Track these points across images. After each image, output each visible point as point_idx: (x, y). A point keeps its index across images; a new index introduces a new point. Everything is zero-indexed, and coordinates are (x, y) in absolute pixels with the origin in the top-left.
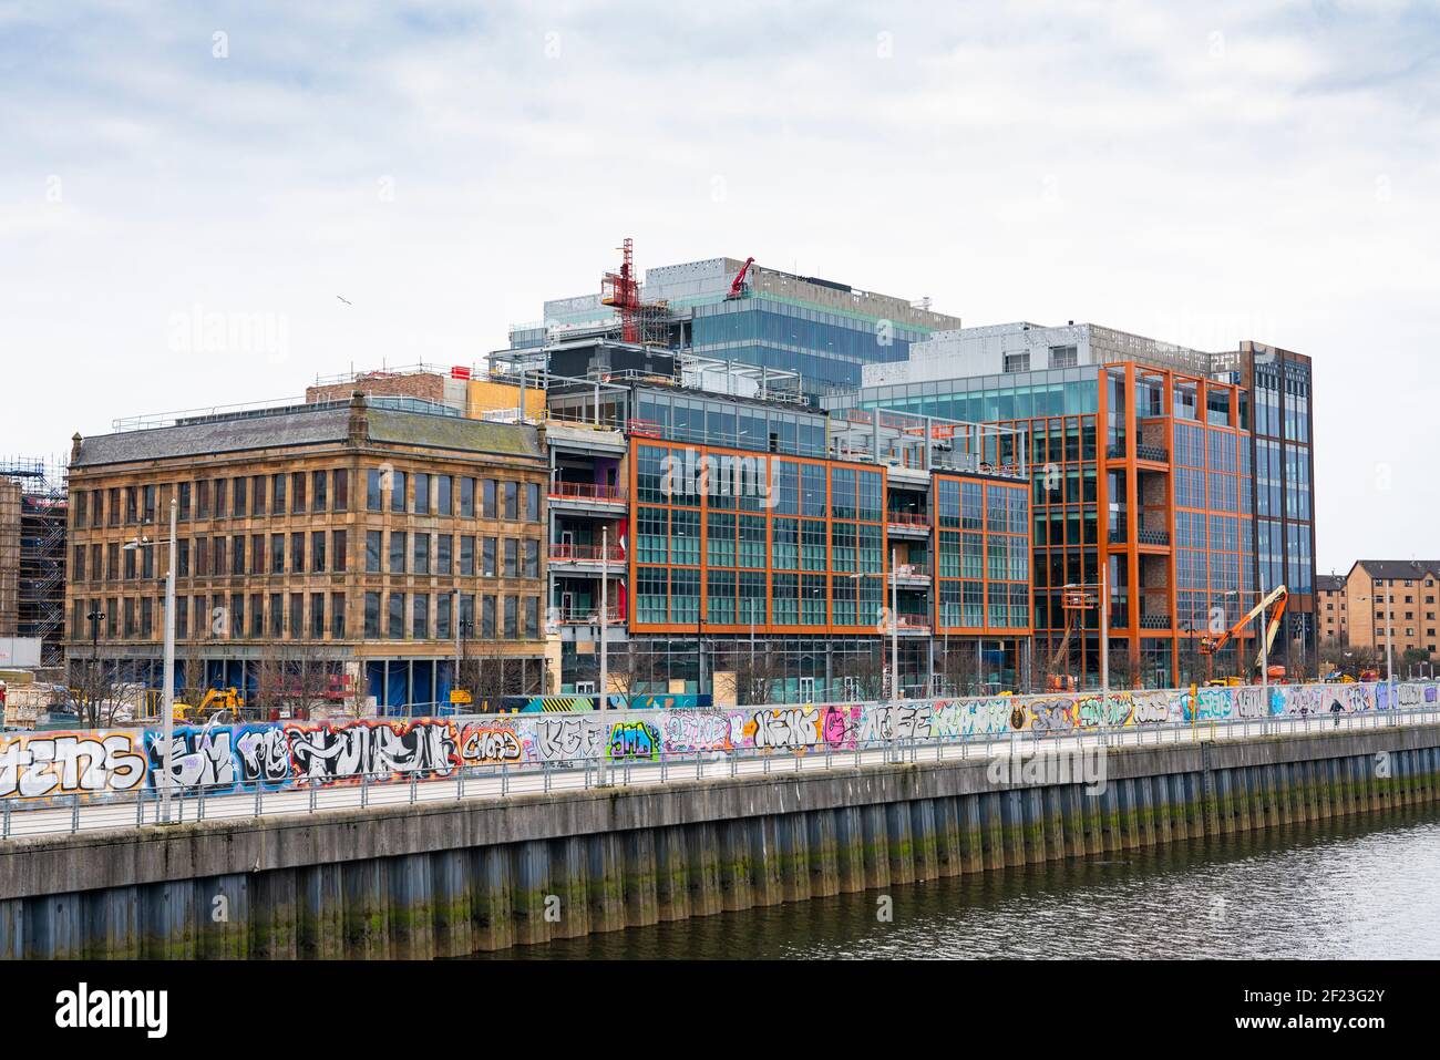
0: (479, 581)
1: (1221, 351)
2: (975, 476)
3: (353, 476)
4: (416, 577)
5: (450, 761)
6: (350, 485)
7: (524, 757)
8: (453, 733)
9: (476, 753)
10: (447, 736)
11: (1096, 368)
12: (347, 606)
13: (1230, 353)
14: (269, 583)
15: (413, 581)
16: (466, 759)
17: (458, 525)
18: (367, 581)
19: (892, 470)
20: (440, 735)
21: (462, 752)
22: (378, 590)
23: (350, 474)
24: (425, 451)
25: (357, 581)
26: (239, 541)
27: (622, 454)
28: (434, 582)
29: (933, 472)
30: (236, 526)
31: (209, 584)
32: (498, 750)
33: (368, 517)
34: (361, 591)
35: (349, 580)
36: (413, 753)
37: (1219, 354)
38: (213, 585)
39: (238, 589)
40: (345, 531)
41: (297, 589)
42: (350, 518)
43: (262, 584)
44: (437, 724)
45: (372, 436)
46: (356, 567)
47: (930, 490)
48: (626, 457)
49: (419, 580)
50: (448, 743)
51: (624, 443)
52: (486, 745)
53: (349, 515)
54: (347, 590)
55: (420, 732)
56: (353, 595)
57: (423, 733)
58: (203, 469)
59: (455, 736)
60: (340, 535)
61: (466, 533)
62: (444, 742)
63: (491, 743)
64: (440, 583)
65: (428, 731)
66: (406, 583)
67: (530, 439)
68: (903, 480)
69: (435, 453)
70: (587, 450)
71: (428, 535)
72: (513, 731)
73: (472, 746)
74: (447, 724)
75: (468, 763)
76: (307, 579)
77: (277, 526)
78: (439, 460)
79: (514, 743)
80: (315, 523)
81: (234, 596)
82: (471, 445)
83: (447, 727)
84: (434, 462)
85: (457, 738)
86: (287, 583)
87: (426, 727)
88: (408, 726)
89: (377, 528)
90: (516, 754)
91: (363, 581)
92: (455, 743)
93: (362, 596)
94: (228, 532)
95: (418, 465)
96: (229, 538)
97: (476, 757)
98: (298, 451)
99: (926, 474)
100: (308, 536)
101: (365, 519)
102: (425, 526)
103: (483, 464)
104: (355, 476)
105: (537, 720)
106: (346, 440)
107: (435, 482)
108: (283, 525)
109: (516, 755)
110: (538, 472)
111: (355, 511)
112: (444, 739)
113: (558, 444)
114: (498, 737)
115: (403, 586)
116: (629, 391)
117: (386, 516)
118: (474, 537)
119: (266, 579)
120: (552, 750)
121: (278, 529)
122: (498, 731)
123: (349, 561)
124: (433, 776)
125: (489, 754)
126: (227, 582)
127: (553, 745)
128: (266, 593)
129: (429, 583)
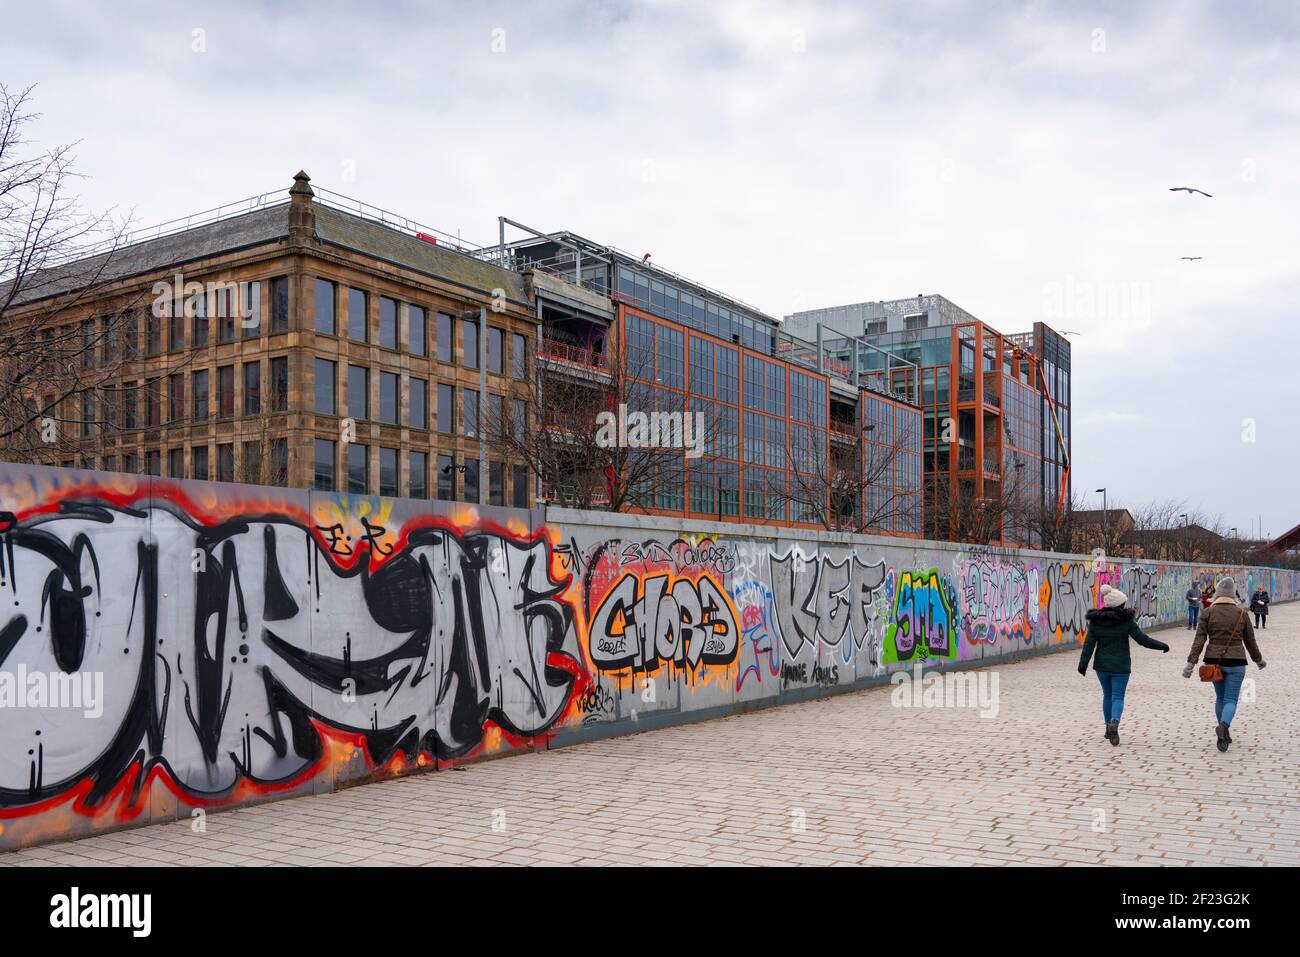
0: (460, 441)
1: (1013, 333)
2: (886, 397)
3: (296, 285)
4: (383, 426)
5: (554, 677)
6: (291, 295)
7: (745, 656)
8: (560, 573)
9: (630, 647)
10: (539, 583)
11: (950, 328)
12: (290, 454)
13: (1020, 334)
14: (190, 434)
15: (379, 431)
16: (602, 665)
17: (434, 368)
18: (316, 424)
19: (834, 382)
20: (517, 575)
21: (586, 641)
22: (332, 437)
23: (291, 282)
24: (392, 269)
25: (303, 422)
26: (151, 382)
27: (609, 321)
28: (405, 435)
29: (860, 388)
30: (149, 367)
31: (119, 442)
32: (687, 635)
33: (317, 339)
34: (308, 436)
35: (293, 421)
36: (417, 648)
37: (1011, 336)
38: (124, 443)
39: (153, 445)
40: (285, 358)
41: (225, 439)
42: (292, 339)
43: (183, 435)
44: (508, 538)
45: (321, 234)
46: (300, 404)
47: (859, 405)
48: (614, 325)
49: (386, 430)
50: (546, 611)
51: (612, 309)
52: (656, 617)
53: (290, 336)
54: (290, 435)
55: (443, 561)
56: (298, 440)
57: (456, 569)
58: (110, 299)
59: (565, 584)
60: (279, 363)
61: (444, 380)
62: (531, 604)
63: (670, 612)
64: (412, 437)
65: (474, 563)
66: (370, 431)
67: (516, 285)
68: (840, 393)
69: (404, 273)
70: (575, 310)
71: (398, 376)
72: (722, 577)
73: (618, 625)
74: (540, 537)
75: (608, 680)
76: (238, 424)
77: (199, 360)
78: (409, 283)
79: (722, 614)
80: (246, 351)
81: (148, 454)
82: (449, 275)
83: (540, 551)
84: (402, 284)
85: (574, 595)
86: (213, 431)
87: (466, 543)
88: (393, 533)
89: (332, 357)
90: (728, 644)
91: (312, 424)
92: (569, 609)
93: (310, 443)
94: (139, 373)
95: (384, 285)
96: (141, 382)
97: (629, 661)
98: (223, 259)
99: (854, 390)
100: (238, 368)
101: (313, 341)
102: (393, 363)
103: (464, 299)
104: (298, 283)
105: (770, 549)
106: (285, 238)
107: (405, 310)
108: (206, 359)
109: (728, 651)
110: (526, 322)
111: (299, 330)
112: (530, 596)
113: (546, 296)
114: (685, 595)
115: (364, 436)
116: (609, 266)
117: (342, 343)
118: (453, 387)
119: (187, 430)
120: (801, 634)
121: (201, 364)
122: (686, 575)
123: (292, 396)
124: (494, 738)
125: (666, 649)
126: (140, 436)
127: (802, 619)
128: (187, 447)
129: (399, 436)
